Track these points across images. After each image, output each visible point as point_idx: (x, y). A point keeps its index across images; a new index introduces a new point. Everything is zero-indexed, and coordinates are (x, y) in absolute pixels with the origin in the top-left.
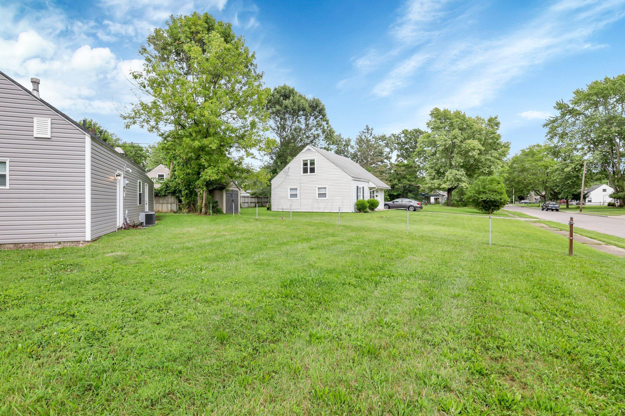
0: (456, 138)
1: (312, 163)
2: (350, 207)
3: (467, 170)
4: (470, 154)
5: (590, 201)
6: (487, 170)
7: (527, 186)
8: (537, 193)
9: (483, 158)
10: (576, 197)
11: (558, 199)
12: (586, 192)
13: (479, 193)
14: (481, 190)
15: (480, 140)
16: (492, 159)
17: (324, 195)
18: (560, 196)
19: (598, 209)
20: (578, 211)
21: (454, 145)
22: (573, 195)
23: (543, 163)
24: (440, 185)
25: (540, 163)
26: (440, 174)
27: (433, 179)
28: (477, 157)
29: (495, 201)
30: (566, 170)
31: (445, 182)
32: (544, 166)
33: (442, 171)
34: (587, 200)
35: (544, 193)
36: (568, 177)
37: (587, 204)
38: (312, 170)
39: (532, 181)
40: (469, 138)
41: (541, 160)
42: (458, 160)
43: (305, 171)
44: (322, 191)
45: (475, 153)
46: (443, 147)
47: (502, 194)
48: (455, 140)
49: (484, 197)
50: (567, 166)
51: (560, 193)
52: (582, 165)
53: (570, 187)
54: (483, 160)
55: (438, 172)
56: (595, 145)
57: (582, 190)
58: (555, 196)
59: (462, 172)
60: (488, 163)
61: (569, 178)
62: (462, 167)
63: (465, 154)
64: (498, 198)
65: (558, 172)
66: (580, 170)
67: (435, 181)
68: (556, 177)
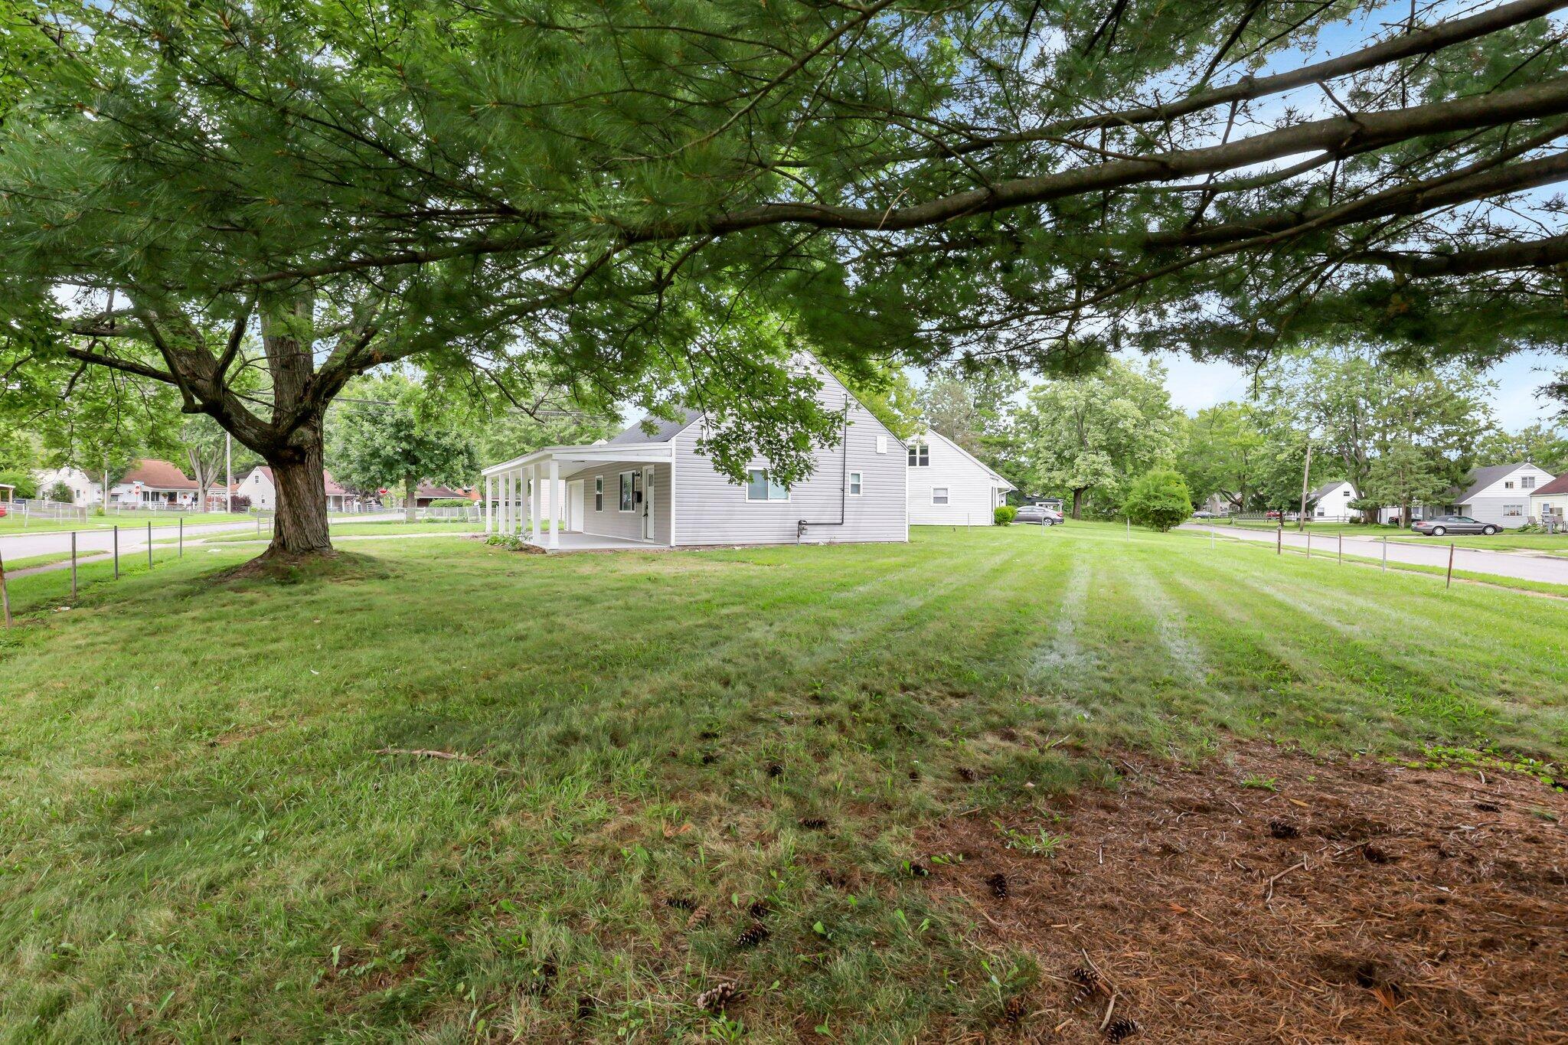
0: (1094, 395)
1: (924, 451)
2: (988, 519)
3: (1111, 453)
4: (1120, 426)
5: (1321, 514)
6: (1148, 455)
7: (1208, 484)
8: (1226, 495)
9: (1139, 433)
10: (1295, 506)
11: (1265, 509)
12: (1312, 496)
13: (1148, 498)
14: (1153, 493)
15: (1134, 399)
16: (1156, 435)
17: (944, 500)
18: (1268, 505)
19: (1334, 529)
20: (1297, 531)
21: (1089, 407)
22: (1291, 502)
23: (1239, 440)
24: (1064, 481)
25: (1233, 440)
26: (1064, 460)
27: (1050, 470)
28: (1131, 431)
29: (1174, 512)
30: (1279, 457)
31: (1074, 477)
32: (1240, 444)
33: (1067, 454)
34: (1316, 511)
35: (1238, 496)
36: (1282, 472)
37: (1317, 520)
38: (924, 462)
39: (1218, 474)
40: (1115, 396)
41: (1234, 432)
42: (1096, 435)
43: (912, 462)
44: (942, 494)
45: (1128, 424)
46: (1072, 412)
47: (1183, 500)
48: (1092, 400)
49: (1157, 505)
50: (1282, 451)
51: (1269, 499)
52: (1305, 451)
53: (1285, 487)
54: (1141, 437)
55: (1059, 455)
56: (1328, 415)
57: (1305, 492)
58: (1259, 505)
59: (1104, 457)
60: (1148, 442)
61: (1285, 472)
62: (1102, 448)
63: (1109, 425)
64: (1178, 506)
65: (1265, 461)
66: (1301, 459)
67: (1055, 474)
68: (1263, 471)
